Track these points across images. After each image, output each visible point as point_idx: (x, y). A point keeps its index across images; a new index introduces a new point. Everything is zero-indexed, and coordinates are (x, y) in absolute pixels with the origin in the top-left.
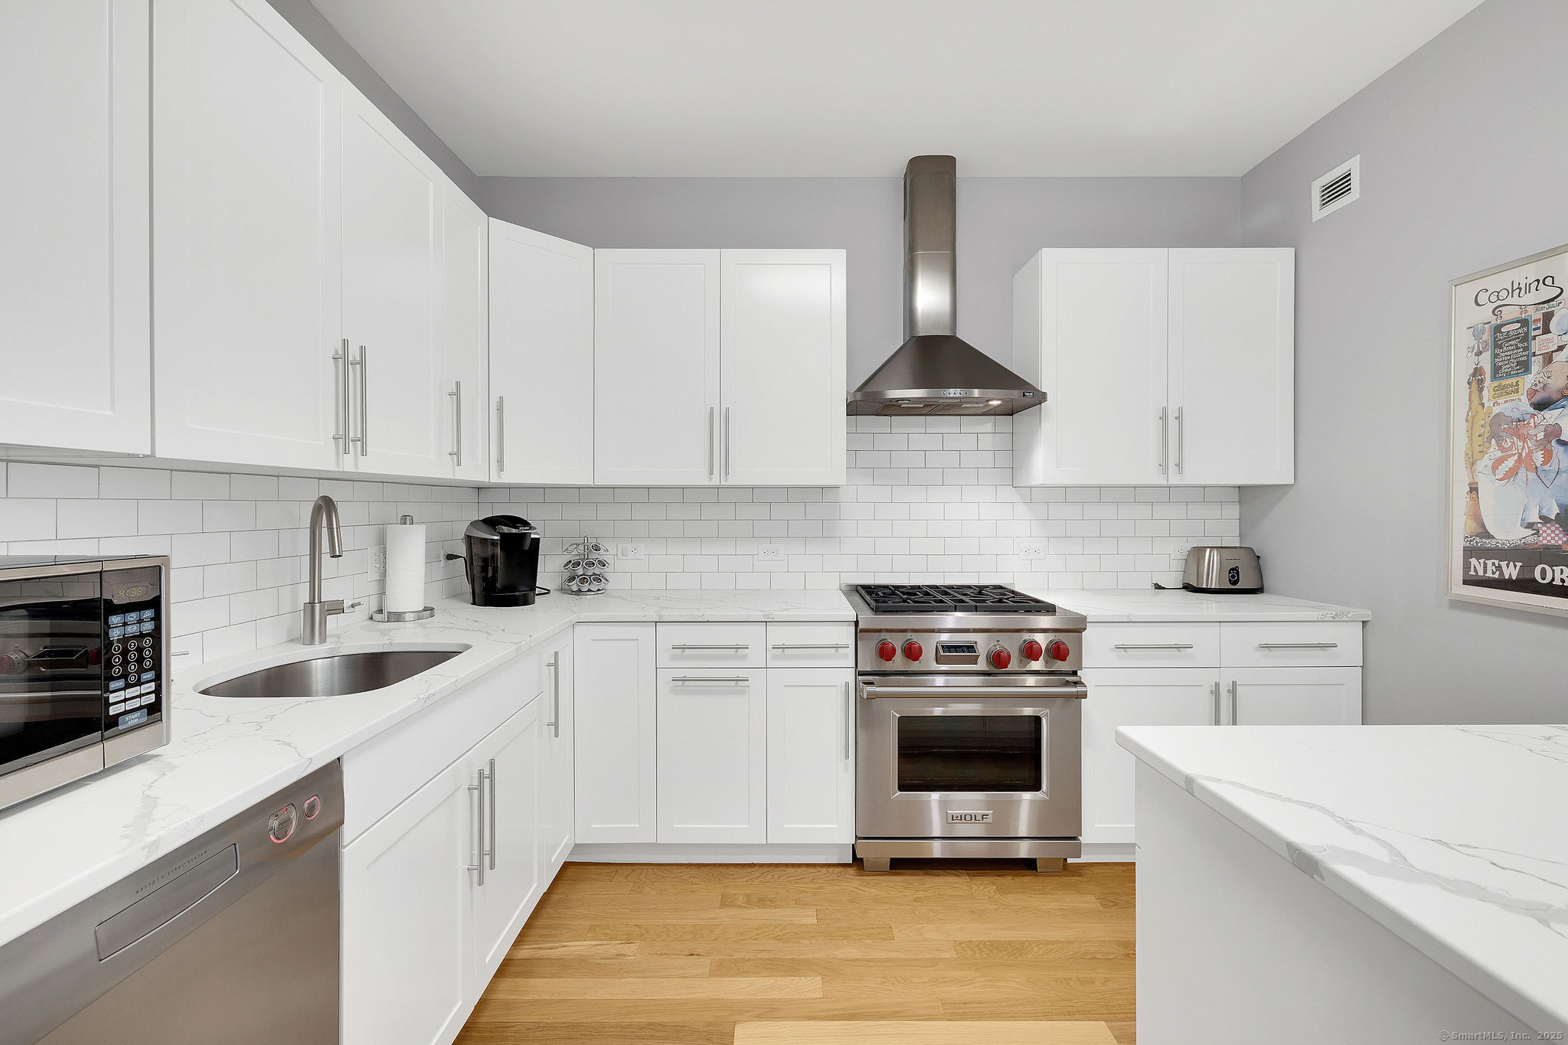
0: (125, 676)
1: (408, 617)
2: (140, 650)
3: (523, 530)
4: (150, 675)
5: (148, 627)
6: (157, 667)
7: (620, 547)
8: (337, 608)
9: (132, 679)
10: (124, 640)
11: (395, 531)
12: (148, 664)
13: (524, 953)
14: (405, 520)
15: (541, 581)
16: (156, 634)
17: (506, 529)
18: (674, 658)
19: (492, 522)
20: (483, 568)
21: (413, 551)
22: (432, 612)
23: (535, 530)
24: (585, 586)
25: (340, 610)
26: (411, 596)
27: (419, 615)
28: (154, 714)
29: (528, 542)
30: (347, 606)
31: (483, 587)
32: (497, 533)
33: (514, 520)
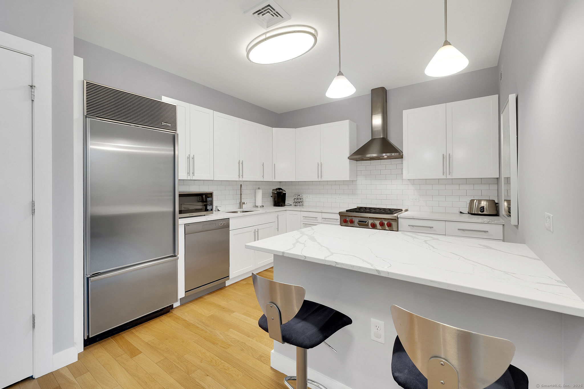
0: (209, 205)
1: (259, 207)
2: (210, 202)
3: (281, 191)
4: (211, 205)
5: (211, 200)
6: (212, 204)
7: (307, 195)
8: (244, 203)
9: (210, 205)
10: (209, 201)
11: (257, 190)
12: (211, 204)
13: (270, 270)
14: (259, 188)
15: (286, 202)
16: (212, 201)
17: (278, 191)
18: (304, 219)
19: (276, 189)
20: (274, 199)
21: (260, 194)
22: (263, 206)
23: (284, 191)
24: (297, 204)
25: (244, 204)
26: (259, 203)
27: (261, 207)
28: (212, 210)
29: (282, 194)
30: (245, 203)
31: (275, 203)
32: (277, 192)
33: (280, 189)
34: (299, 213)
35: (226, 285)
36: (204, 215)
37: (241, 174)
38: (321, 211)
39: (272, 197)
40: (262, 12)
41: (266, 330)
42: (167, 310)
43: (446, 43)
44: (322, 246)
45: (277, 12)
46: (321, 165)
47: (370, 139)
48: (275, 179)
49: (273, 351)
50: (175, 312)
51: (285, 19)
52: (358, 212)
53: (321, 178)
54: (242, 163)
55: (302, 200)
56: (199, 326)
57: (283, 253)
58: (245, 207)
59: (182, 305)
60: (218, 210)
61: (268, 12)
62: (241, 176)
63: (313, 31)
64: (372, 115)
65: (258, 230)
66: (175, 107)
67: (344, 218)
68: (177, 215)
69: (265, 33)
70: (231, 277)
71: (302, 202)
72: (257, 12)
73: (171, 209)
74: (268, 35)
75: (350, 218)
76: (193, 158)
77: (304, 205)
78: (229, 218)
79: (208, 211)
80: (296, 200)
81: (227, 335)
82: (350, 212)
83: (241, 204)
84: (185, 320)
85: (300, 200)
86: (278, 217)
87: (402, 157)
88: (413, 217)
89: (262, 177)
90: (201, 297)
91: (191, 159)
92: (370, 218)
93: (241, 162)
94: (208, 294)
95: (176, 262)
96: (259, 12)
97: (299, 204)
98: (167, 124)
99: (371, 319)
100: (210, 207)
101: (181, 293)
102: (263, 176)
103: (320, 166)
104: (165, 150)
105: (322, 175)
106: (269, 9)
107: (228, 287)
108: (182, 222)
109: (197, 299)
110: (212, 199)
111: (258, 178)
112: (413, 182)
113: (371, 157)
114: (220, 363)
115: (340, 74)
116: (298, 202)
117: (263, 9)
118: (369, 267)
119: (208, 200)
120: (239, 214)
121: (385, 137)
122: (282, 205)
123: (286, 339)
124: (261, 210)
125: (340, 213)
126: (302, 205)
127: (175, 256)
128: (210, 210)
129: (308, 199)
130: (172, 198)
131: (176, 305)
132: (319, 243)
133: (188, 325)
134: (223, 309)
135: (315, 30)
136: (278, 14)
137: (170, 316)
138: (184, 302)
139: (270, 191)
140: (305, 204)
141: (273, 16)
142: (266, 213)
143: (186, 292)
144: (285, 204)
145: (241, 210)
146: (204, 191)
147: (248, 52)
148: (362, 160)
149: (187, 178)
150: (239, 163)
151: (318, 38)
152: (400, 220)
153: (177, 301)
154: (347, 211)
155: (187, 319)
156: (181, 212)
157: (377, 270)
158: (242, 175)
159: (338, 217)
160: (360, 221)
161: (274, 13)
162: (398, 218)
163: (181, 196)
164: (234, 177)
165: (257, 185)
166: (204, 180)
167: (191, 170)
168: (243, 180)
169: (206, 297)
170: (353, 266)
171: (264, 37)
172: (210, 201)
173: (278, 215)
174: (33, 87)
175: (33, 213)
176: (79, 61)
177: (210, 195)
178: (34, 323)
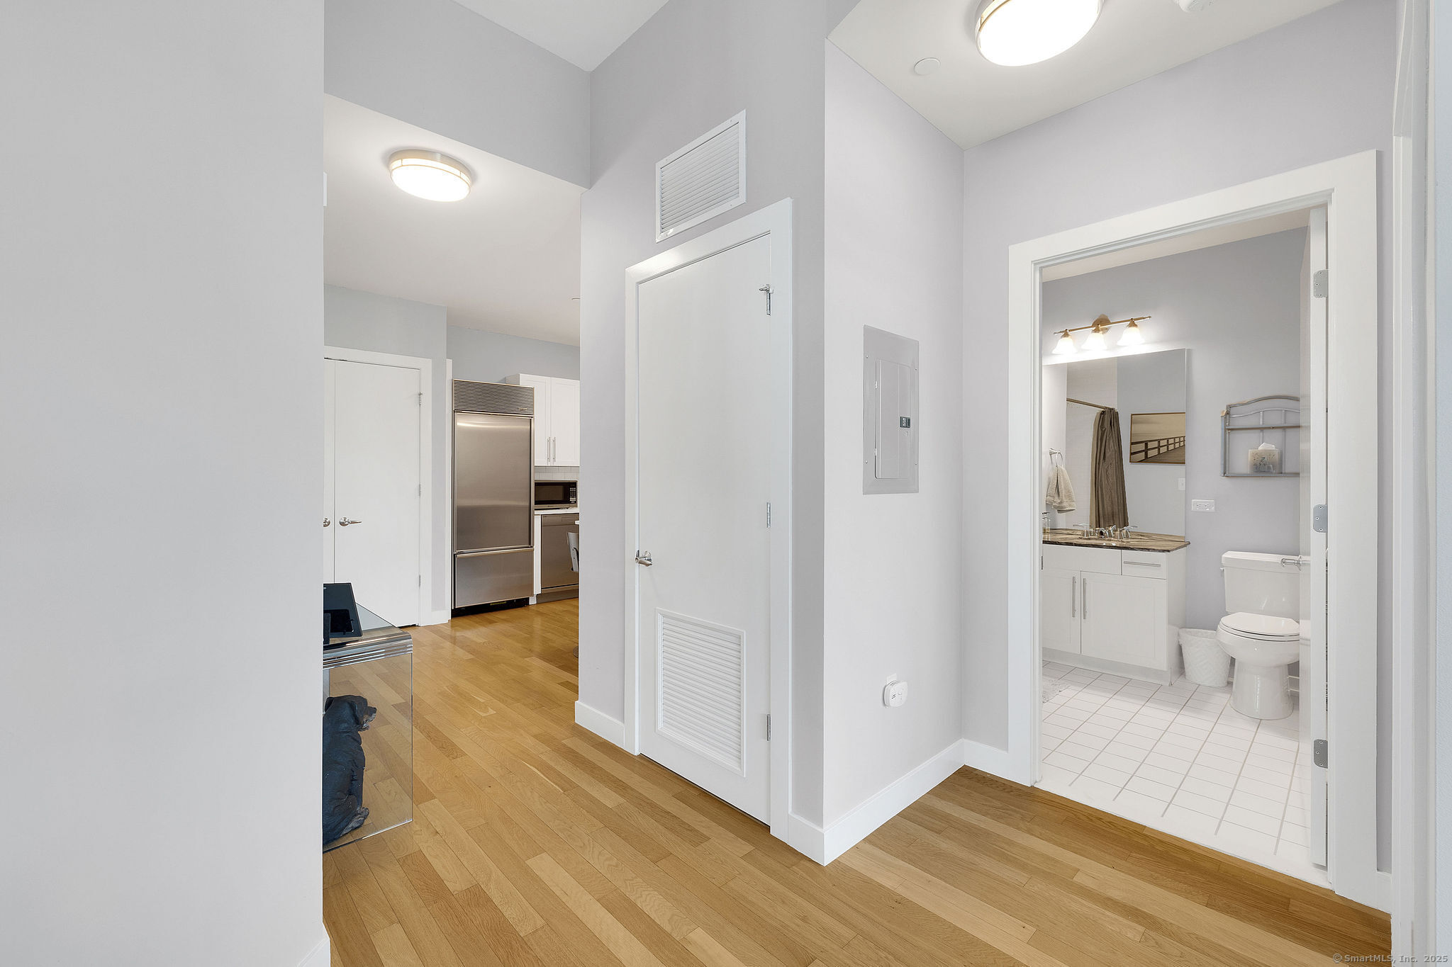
0: (572, 495)
6: (576, 496)
16: (576, 491)
28: (576, 502)
36: (564, 507)
42: (523, 603)
50: (530, 607)
59: (537, 603)
60: (583, 501)
66: (532, 388)
68: (533, 506)
73: (528, 504)
76: (555, 441)
91: (550, 443)
95: (531, 554)
98: (525, 408)
100: (573, 498)
101: (537, 589)
108: (538, 515)
109: (555, 600)
110: (576, 489)
119: (571, 490)
127: (530, 547)
128: (573, 502)
130: (527, 487)
131: (533, 601)
137: (526, 610)
138: (541, 599)
143: (542, 588)
146: (565, 480)
149: (546, 464)
153: (533, 596)
156: (538, 502)
163: (537, 484)
166: (566, 467)
167: (551, 455)
172: (574, 491)
174: (420, 394)
175: (420, 495)
176: (449, 363)
177: (574, 484)
178: (420, 582)
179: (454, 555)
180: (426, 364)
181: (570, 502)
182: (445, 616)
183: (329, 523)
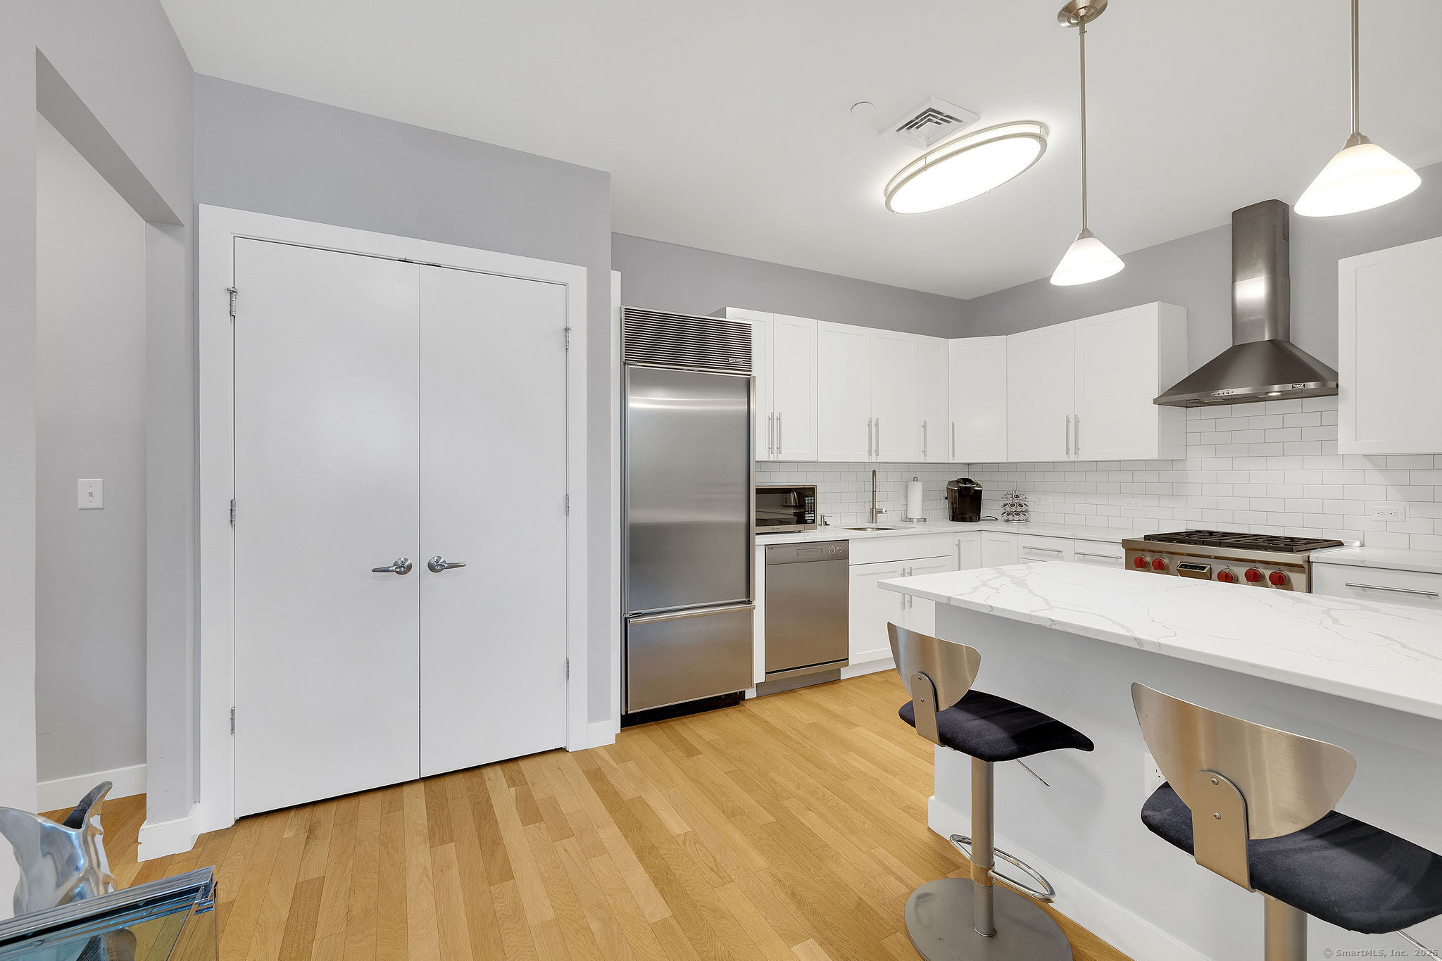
0: (808, 511)
1: (915, 520)
2: (811, 506)
3: (969, 485)
4: (812, 513)
6: (814, 511)
7: (1036, 496)
8: (880, 511)
10: (808, 504)
11: (911, 483)
12: (812, 510)
14: (915, 479)
15: (982, 516)
16: (814, 503)
17: (961, 485)
18: (1026, 554)
19: (958, 481)
20: (952, 503)
21: (917, 492)
22: (925, 520)
23: (978, 485)
24: (1011, 518)
25: (882, 512)
26: (916, 511)
27: (919, 521)
28: (814, 521)
29: (972, 491)
30: (884, 511)
31: (953, 513)
32: (960, 487)
33: (966, 481)
34: (1015, 537)
35: (842, 678)
36: (800, 532)
37: (874, 448)
38: (1072, 535)
39: (946, 498)
40: (917, 123)
41: (912, 723)
42: (735, 700)
43: (1357, 139)
44: (1035, 595)
45: (947, 116)
46: (1077, 422)
47: (1228, 345)
48: (953, 457)
49: (932, 798)
50: (748, 705)
51: (967, 123)
52: (1184, 543)
53: (1076, 453)
54: (877, 425)
55: (1024, 508)
56: (792, 736)
57: (949, 598)
58: (882, 520)
59: (759, 697)
60: (826, 524)
61: (929, 120)
62: (874, 453)
63: (1035, 129)
64: (1234, 281)
65: (911, 571)
66: (748, 327)
67: (1139, 554)
68: (754, 528)
69: (925, 156)
70: (851, 662)
71: (1024, 513)
72: (906, 125)
73: (743, 519)
74: (930, 159)
75: (1157, 556)
76: (779, 419)
77: (1030, 519)
78: (848, 540)
79: (806, 523)
80: (1008, 509)
81: (845, 761)
82: (1159, 540)
83: (874, 513)
84: (766, 722)
85: (1019, 509)
86: (959, 545)
87: (1334, 392)
88: (1362, 562)
89: (923, 454)
90: (792, 691)
91: (775, 421)
92: (1216, 558)
93: (873, 422)
94: (807, 687)
95: (749, 615)
96: (910, 125)
97: (1016, 518)
98: (738, 360)
99: (1145, 753)
100: (810, 515)
101: (759, 676)
102: (925, 452)
103: (1073, 426)
104: (731, 405)
105: (1080, 447)
106: (930, 115)
107: (846, 683)
108: (760, 541)
109: (785, 692)
110: (814, 500)
111: (914, 456)
112: (1382, 462)
113: (1228, 397)
114: (831, 798)
115: (1086, 233)
116: (1016, 510)
117: (917, 118)
118: (1123, 632)
119: (807, 501)
120: (869, 533)
121: (1281, 337)
122: (971, 518)
123: (946, 740)
124: (918, 528)
125: (1126, 544)
126: (1026, 520)
127: (749, 602)
128: (810, 521)
129: (1040, 506)
130: (744, 496)
131: (750, 694)
132: (1031, 591)
133: (771, 730)
134: (836, 716)
135: (1041, 124)
136: (949, 119)
137: (740, 711)
138: (765, 691)
139: (942, 484)
140: (1033, 517)
141: (939, 123)
142: (930, 534)
143: (766, 673)
144: (979, 517)
145: (874, 525)
146: (799, 484)
147: (889, 197)
148: (1200, 403)
149: (769, 458)
150: (870, 425)
151: (1051, 140)
152: (1316, 569)
153: (751, 686)
154: (1147, 538)
155: (769, 720)
156: (760, 522)
157: (1135, 639)
158: (877, 451)
159: (1121, 552)
160: (1186, 566)
161: (941, 119)
162: (1309, 562)
163: (760, 491)
164: (858, 453)
165: (912, 471)
166: (798, 462)
167: (775, 444)
168: (878, 461)
169: (802, 692)
170: (1088, 629)
171: (921, 164)
172: (811, 503)
173: (959, 540)
174: (567, 330)
175: (567, 513)
176: (616, 277)
177: (812, 491)
178: (568, 672)
179: (626, 619)
180: (577, 276)
181: (805, 522)
182: (608, 730)
183: (410, 567)
